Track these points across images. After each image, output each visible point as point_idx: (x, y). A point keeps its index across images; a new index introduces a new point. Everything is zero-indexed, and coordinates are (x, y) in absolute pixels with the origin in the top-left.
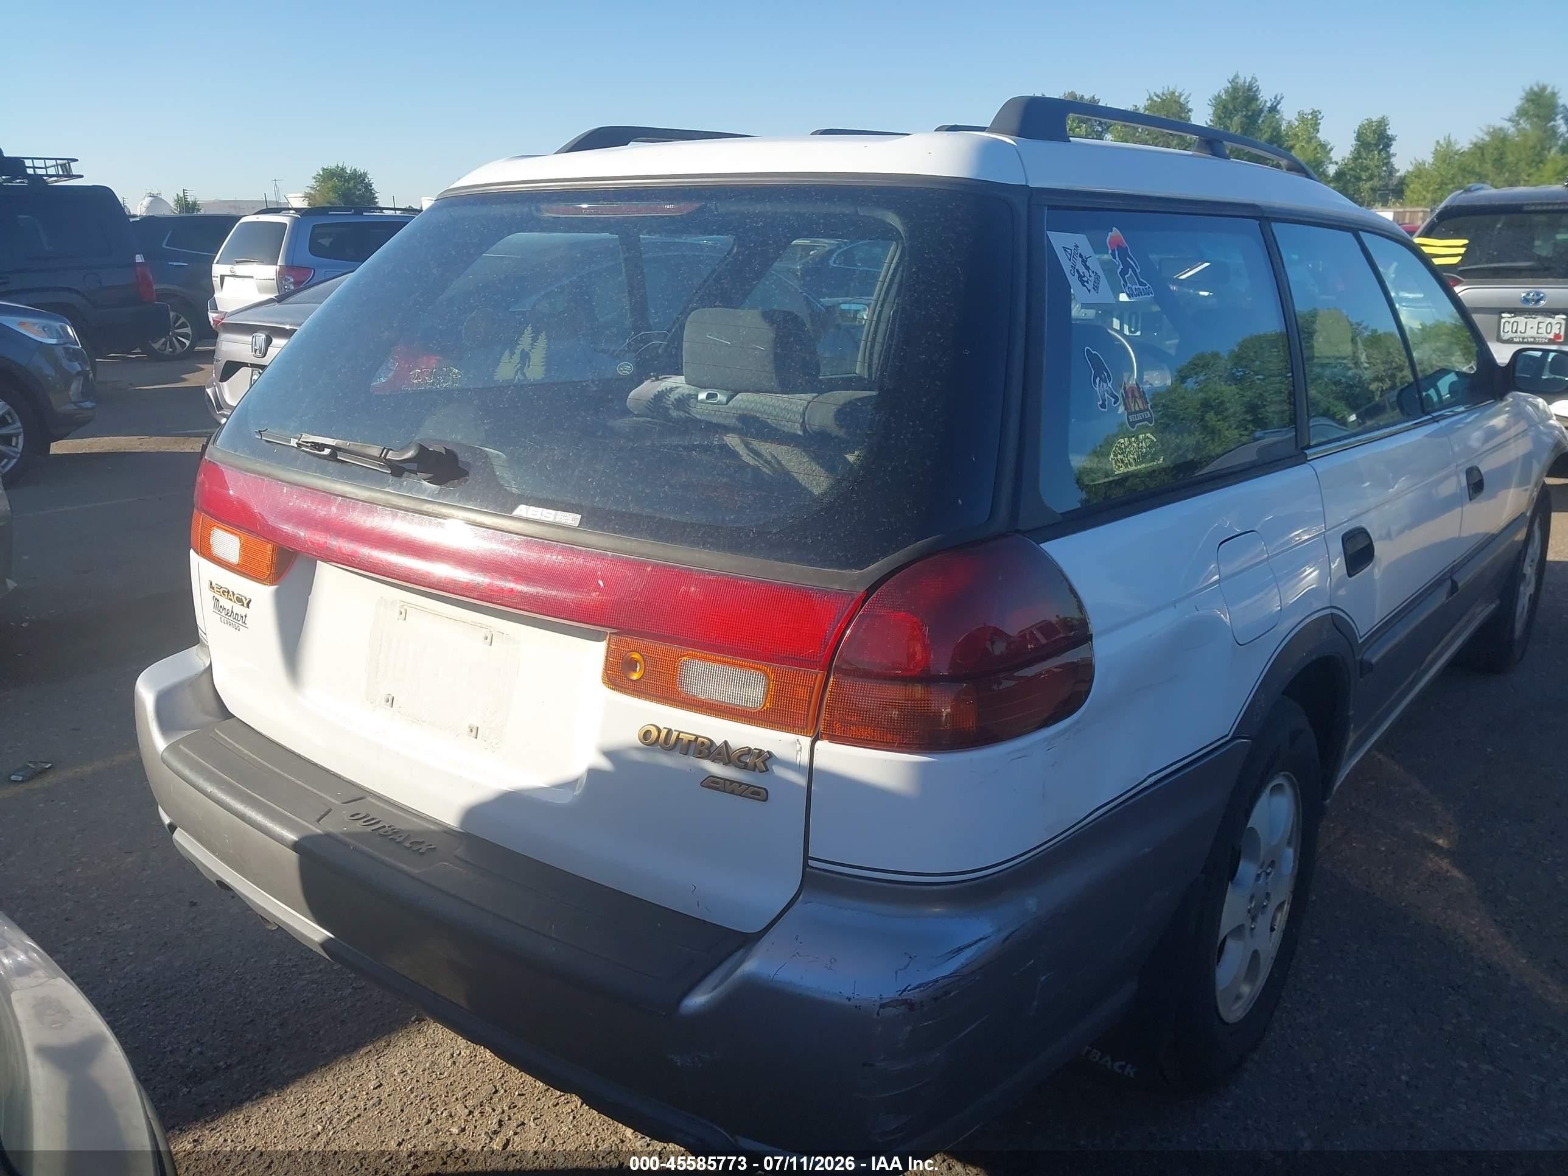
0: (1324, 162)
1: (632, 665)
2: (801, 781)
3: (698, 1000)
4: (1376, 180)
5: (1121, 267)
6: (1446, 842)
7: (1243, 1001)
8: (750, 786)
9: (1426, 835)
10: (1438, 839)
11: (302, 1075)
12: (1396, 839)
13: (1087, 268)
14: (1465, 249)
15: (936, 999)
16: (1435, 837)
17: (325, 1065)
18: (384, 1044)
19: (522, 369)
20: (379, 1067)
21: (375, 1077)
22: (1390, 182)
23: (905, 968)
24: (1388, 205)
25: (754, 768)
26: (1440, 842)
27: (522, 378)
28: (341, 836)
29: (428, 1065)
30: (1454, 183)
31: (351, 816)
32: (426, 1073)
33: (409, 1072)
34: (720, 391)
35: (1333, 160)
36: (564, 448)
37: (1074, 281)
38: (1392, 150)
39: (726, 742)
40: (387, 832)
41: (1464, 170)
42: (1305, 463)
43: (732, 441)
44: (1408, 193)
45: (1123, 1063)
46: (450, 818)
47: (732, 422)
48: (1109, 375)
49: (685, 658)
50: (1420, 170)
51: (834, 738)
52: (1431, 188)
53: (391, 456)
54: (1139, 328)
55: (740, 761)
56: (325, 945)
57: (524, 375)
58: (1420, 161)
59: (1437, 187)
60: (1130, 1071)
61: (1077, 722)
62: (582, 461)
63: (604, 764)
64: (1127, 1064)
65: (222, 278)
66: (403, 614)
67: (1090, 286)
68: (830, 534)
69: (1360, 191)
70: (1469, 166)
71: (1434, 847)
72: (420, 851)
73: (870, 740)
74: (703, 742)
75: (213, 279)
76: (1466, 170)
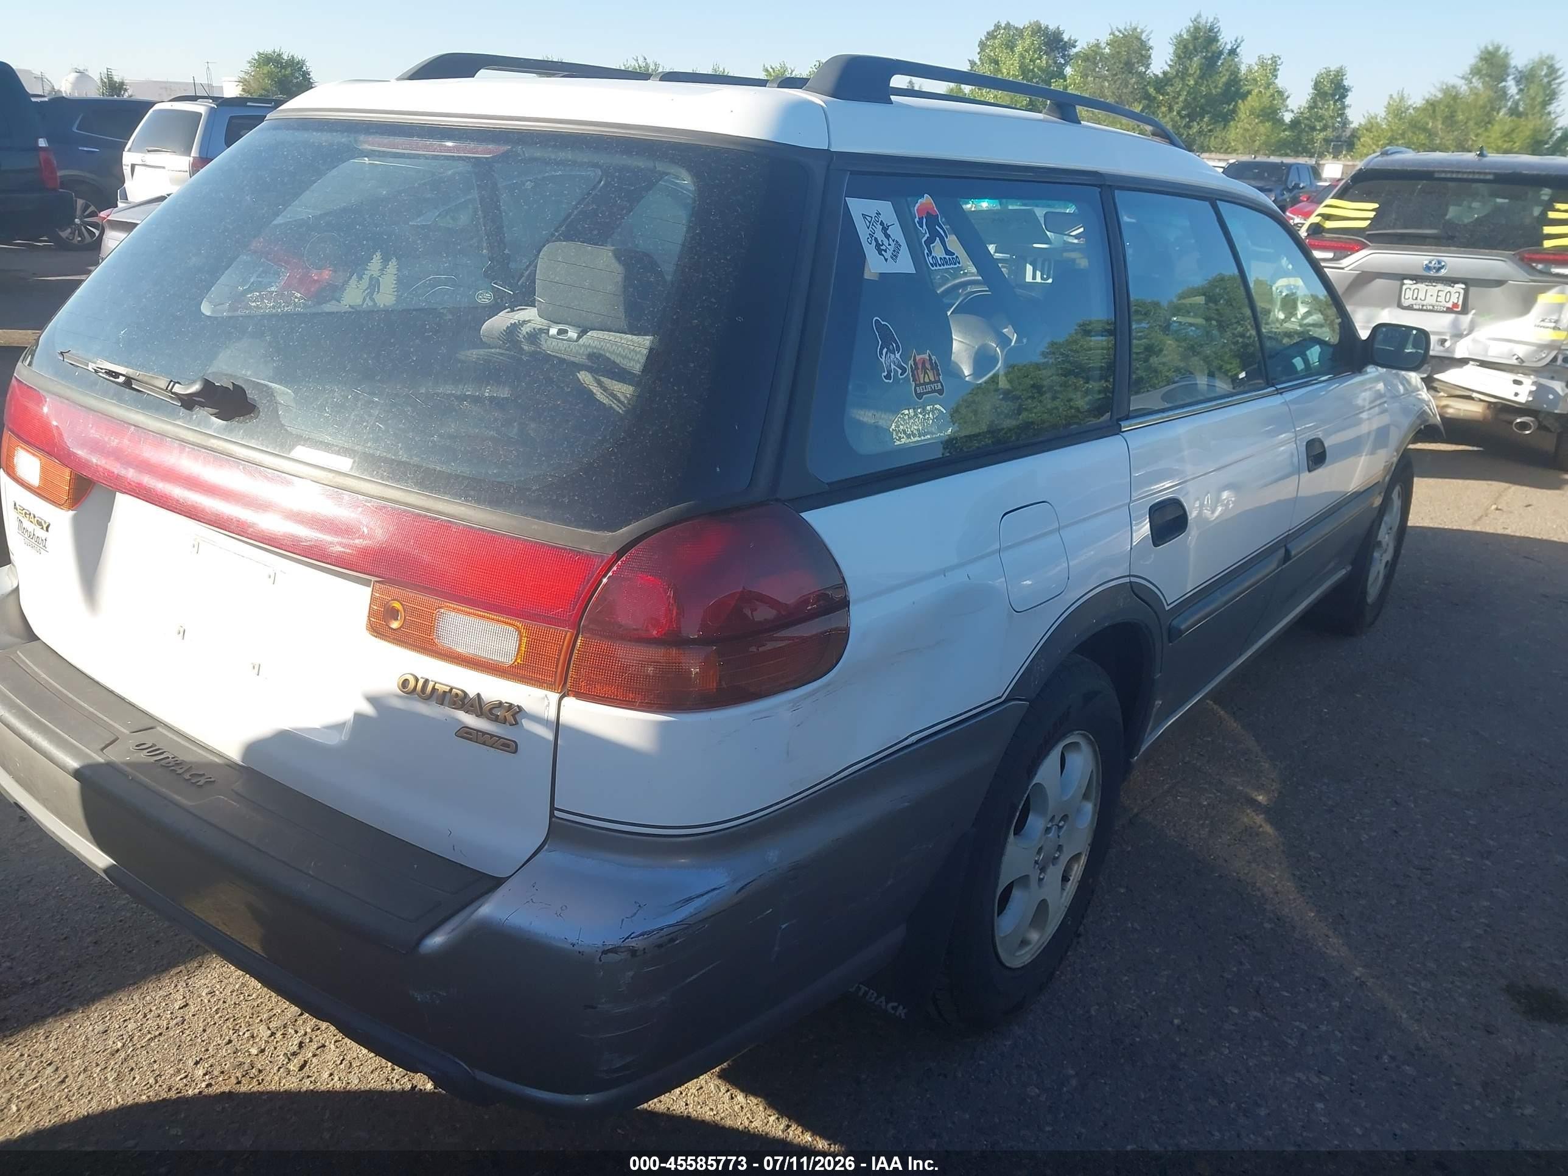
0: (1280, 109)
1: (393, 614)
2: (549, 735)
3: (437, 940)
4: (1330, 130)
5: (928, 235)
6: (1265, 798)
7: (1031, 946)
8: (500, 738)
9: (1248, 790)
10: (1259, 795)
11: (110, 992)
12: (1219, 794)
13: (888, 236)
14: (1374, 213)
15: (660, 946)
16: (1256, 793)
17: (135, 983)
18: (196, 965)
19: (371, 294)
20: (187, 987)
21: (182, 997)
22: (1344, 134)
23: (632, 917)
24: (1339, 157)
25: (504, 721)
26: (1260, 798)
27: (370, 304)
28: (122, 765)
29: (237, 986)
30: (1404, 138)
31: (137, 746)
32: (235, 994)
33: (217, 992)
34: (571, 327)
35: (1289, 108)
36: (343, 390)
37: (870, 250)
38: (1347, 101)
39: (478, 695)
40: (169, 763)
41: (1415, 126)
42: (1118, 434)
43: (585, 377)
44: (1358, 145)
45: (896, 1004)
46: (233, 751)
47: (583, 360)
48: (898, 346)
49: (442, 610)
50: (1371, 123)
51: (580, 695)
52: (1381, 142)
53: (177, 389)
54: (1051, 276)
55: (492, 714)
56: (106, 871)
57: (373, 300)
58: (1373, 115)
59: (1387, 142)
60: (901, 1012)
61: (828, 685)
62: (359, 404)
63: (368, 709)
64: (899, 1005)
65: (133, 167)
66: (196, 547)
67: (888, 255)
68: (587, 495)
69: (1313, 141)
70: (1419, 122)
71: (1253, 802)
72: (198, 784)
73: (613, 699)
74: (457, 694)
75: (124, 167)
76: (1416, 126)
